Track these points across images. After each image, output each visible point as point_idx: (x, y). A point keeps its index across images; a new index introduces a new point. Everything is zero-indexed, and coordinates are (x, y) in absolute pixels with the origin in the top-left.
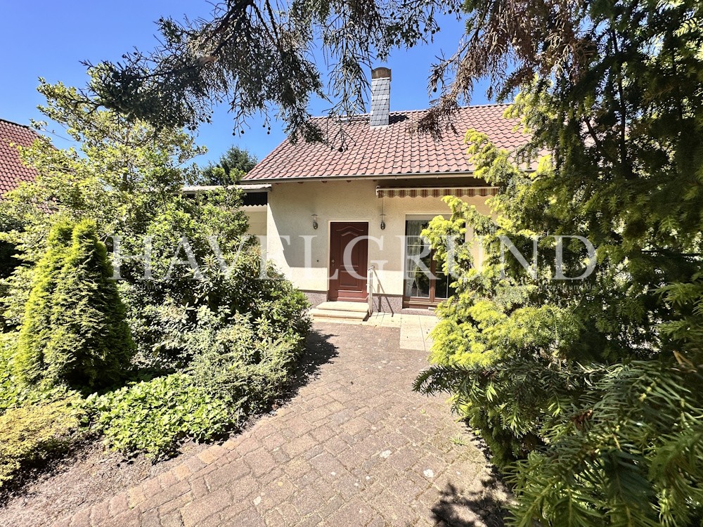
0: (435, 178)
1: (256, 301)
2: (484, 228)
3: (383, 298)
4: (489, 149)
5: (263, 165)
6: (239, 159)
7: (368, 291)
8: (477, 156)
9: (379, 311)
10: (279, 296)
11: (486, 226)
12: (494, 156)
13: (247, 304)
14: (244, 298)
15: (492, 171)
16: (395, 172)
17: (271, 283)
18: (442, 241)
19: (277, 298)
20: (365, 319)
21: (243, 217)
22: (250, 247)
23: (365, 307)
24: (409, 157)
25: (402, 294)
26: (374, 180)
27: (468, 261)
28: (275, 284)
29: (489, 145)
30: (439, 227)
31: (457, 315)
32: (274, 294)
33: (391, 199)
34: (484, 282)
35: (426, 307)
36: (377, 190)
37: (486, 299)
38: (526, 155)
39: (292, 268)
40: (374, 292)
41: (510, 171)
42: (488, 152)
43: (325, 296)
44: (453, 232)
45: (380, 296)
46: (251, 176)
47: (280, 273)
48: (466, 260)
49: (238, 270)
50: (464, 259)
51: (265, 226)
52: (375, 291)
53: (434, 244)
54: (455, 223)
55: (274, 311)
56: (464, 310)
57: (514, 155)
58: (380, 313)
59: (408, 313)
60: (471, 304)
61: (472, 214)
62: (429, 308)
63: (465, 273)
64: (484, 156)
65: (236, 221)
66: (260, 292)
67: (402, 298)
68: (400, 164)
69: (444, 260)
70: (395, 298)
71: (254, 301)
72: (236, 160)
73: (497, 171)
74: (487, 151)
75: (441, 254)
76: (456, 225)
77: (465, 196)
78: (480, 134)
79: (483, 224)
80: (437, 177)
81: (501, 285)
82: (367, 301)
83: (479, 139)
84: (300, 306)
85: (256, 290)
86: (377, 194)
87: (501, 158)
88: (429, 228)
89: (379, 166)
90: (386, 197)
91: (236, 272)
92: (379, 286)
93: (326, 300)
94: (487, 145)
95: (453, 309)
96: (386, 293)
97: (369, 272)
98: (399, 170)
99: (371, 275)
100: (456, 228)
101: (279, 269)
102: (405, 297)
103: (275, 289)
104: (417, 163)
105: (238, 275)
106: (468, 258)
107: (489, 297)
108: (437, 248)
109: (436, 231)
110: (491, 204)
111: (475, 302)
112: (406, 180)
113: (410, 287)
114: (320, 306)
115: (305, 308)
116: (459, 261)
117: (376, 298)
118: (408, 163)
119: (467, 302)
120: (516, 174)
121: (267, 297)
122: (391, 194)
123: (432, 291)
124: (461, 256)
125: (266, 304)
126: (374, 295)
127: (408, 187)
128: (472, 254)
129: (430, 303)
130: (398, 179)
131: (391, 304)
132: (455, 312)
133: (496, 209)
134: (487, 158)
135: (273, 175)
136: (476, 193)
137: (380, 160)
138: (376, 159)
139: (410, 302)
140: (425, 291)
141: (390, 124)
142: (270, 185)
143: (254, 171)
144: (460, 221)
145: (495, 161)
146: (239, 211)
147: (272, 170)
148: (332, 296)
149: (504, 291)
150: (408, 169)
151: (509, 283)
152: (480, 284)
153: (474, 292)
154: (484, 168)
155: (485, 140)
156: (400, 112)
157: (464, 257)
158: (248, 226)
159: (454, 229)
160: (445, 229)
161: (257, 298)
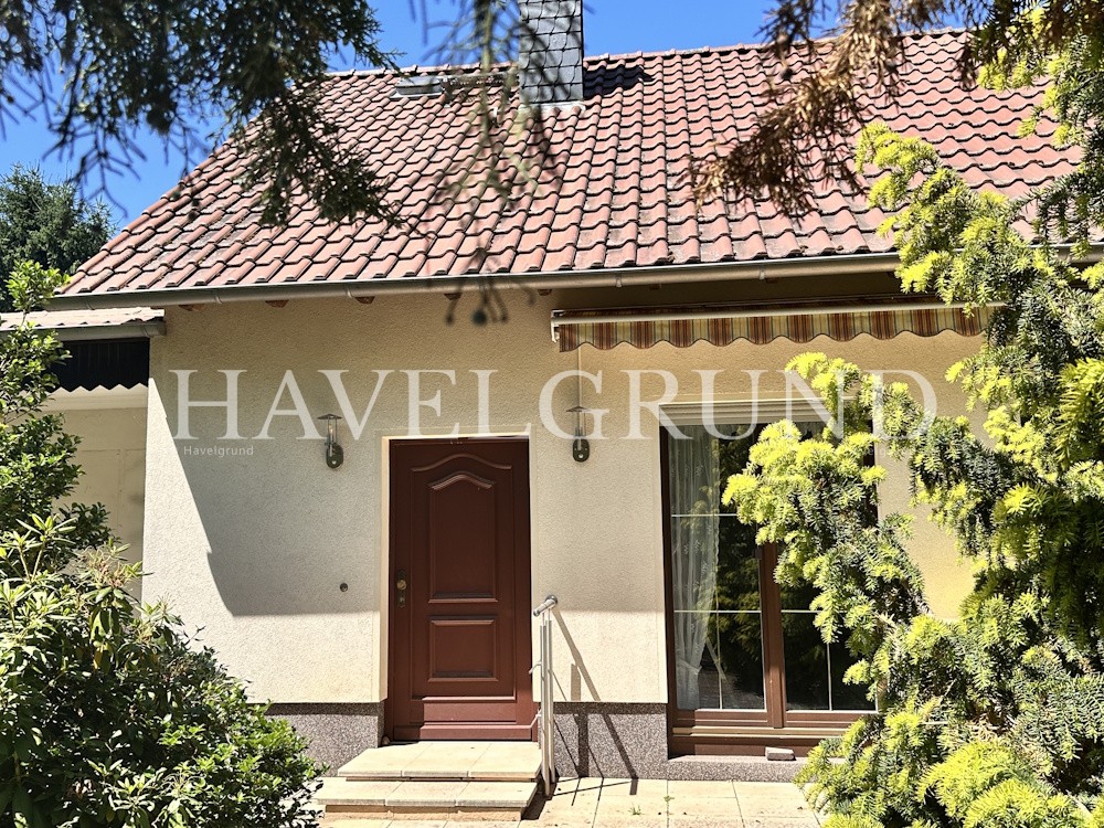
0: (756, 280)
1: (99, 769)
2: (948, 462)
3: (595, 720)
4: (940, 190)
5: (132, 241)
6: (40, 214)
7: (537, 696)
8: (905, 216)
9: (583, 773)
10: (193, 742)
11: (954, 454)
12: (962, 214)
13: (61, 786)
14: (52, 763)
15: (960, 268)
16: (615, 260)
17: (161, 696)
18: (801, 513)
19: (188, 751)
20: (531, 811)
21: (53, 440)
22: (80, 554)
23: (526, 758)
24: (660, 211)
25: (664, 699)
26: (544, 292)
27: (902, 586)
28: (178, 696)
29: (940, 176)
30: (787, 463)
31: (880, 794)
32: (171, 740)
33: (606, 353)
34: (970, 664)
35: (755, 746)
36: (554, 324)
37: (983, 727)
38: (1070, 213)
39: (245, 621)
40: (558, 698)
41: (1021, 264)
42: (940, 201)
43: (371, 724)
44: (839, 479)
45: (580, 710)
46: (88, 282)
47: (196, 648)
48: (896, 582)
49: (30, 650)
50: (889, 577)
51: (140, 463)
52: (562, 693)
53: (773, 526)
54: (841, 449)
55: (174, 807)
56: (905, 772)
57: (1032, 211)
58: (585, 783)
59: (693, 775)
60: (931, 751)
61: (899, 413)
62: (770, 750)
63: (897, 628)
64: (927, 215)
65: (26, 457)
66: (118, 733)
67: (663, 717)
68: (628, 232)
69: (817, 584)
70: (640, 718)
71: (90, 772)
72: (30, 217)
73: (978, 264)
74: (935, 195)
75: (803, 560)
76: (843, 457)
77: (864, 339)
78: (908, 139)
79: (943, 448)
80: (762, 274)
81: (1033, 674)
82: (532, 736)
83: (907, 158)
84: (278, 780)
85: (101, 725)
86: (555, 337)
87: (989, 222)
88: (750, 467)
89: (557, 240)
90: (586, 350)
91: (21, 656)
92: (579, 672)
93: (375, 738)
94: (936, 178)
95: (863, 766)
96: (604, 699)
97: (537, 623)
98: (627, 253)
99: (546, 631)
100: (847, 466)
101: (191, 632)
102: (676, 713)
103: (176, 715)
104: (689, 229)
105: (28, 670)
106: (903, 575)
107: (993, 719)
108: (788, 539)
109: (774, 478)
110: (968, 380)
111: (945, 740)
112: (655, 287)
113: (691, 671)
114: (351, 767)
115: (296, 785)
116: (871, 586)
117: (569, 721)
118: (658, 231)
119: (916, 742)
120: (1043, 275)
121: (148, 754)
122: (605, 338)
123: (773, 682)
124: (876, 569)
125: (140, 781)
126: (560, 708)
127: (662, 312)
128: (914, 559)
129: (768, 732)
130: (625, 287)
131: (624, 740)
132: (872, 780)
133: (985, 395)
134: (938, 219)
135: (174, 277)
136: (899, 325)
137: (560, 222)
138: (546, 219)
139: (699, 731)
140: (748, 684)
141: (587, 98)
142: (161, 313)
143: (100, 264)
144: (860, 439)
145: (968, 234)
146: (39, 417)
147: (167, 258)
148: (398, 724)
149: (1044, 694)
150: (660, 251)
151: (1057, 660)
152: (955, 674)
153: (936, 701)
154: (933, 256)
155: (924, 162)
156: (621, 57)
157: (890, 572)
158: (71, 472)
159: (842, 470)
160: (808, 470)
161: (104, 757)
